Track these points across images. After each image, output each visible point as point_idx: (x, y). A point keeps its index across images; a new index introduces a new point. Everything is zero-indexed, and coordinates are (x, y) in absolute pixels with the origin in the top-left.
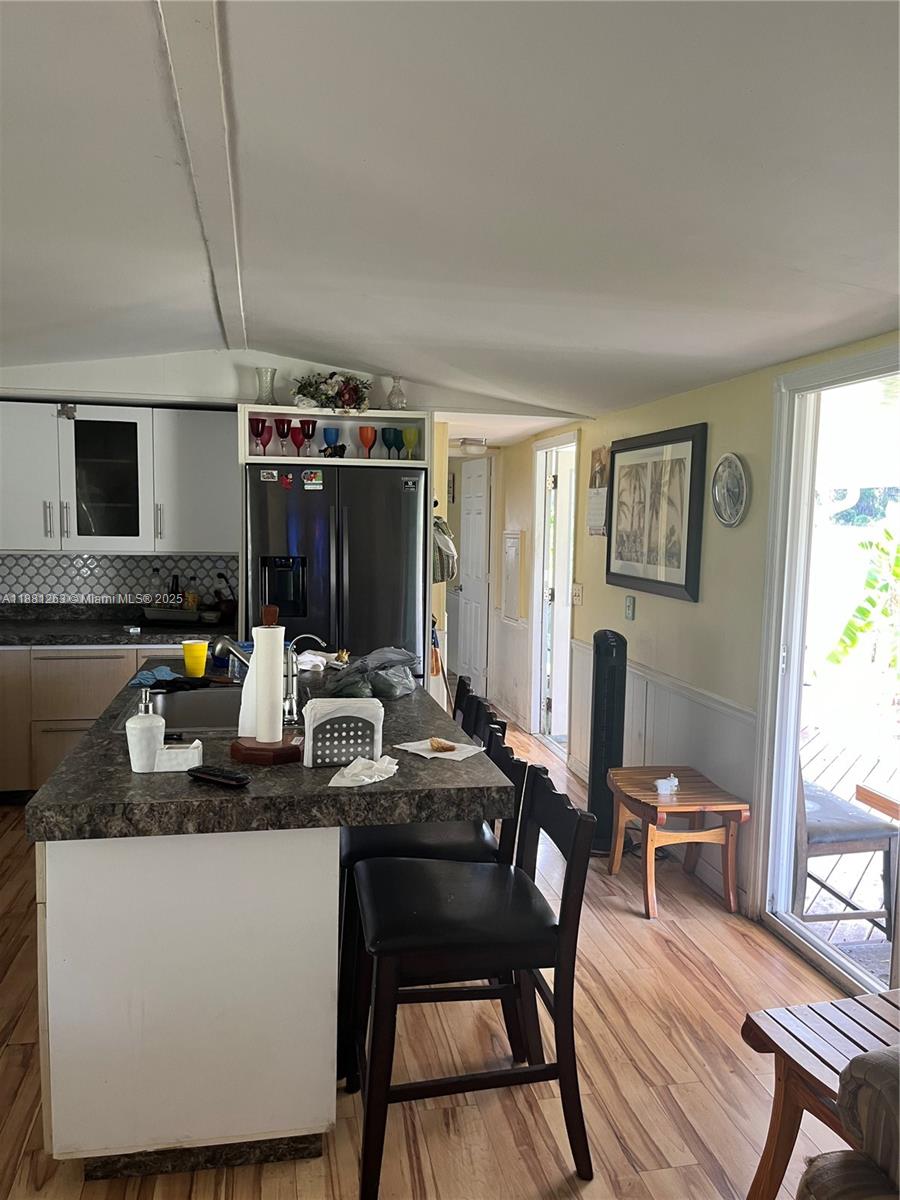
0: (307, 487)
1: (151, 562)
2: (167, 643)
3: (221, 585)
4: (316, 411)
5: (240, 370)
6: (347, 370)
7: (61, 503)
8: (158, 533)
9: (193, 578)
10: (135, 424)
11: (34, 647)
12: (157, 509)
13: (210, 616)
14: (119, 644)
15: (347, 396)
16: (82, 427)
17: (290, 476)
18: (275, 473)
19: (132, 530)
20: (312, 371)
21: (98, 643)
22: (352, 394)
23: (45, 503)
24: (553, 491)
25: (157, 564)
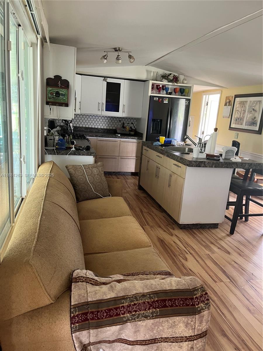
0: (164, 102)
1: (119, 119)
2: (127, 139)
3: (132, 125)
4: (167, 83)
5: (147, 71)
6: (174, 73)
7: (102, 103)
8: (123, 112)
9: (128, 123)
10: (120, 84)
11: (98, 138)
12: (124, 106)
13: (132, 133)
14: (117, 138)
15: (174, 80)
16: (108, 84)
17: (161, 99)
18: (157, 98)
19: (118, 111)
20: (164, 73)
21: (112, 138)
22: (176, 79)
23: (99, 103)
24: (206, 106)
25: (120, 119)
